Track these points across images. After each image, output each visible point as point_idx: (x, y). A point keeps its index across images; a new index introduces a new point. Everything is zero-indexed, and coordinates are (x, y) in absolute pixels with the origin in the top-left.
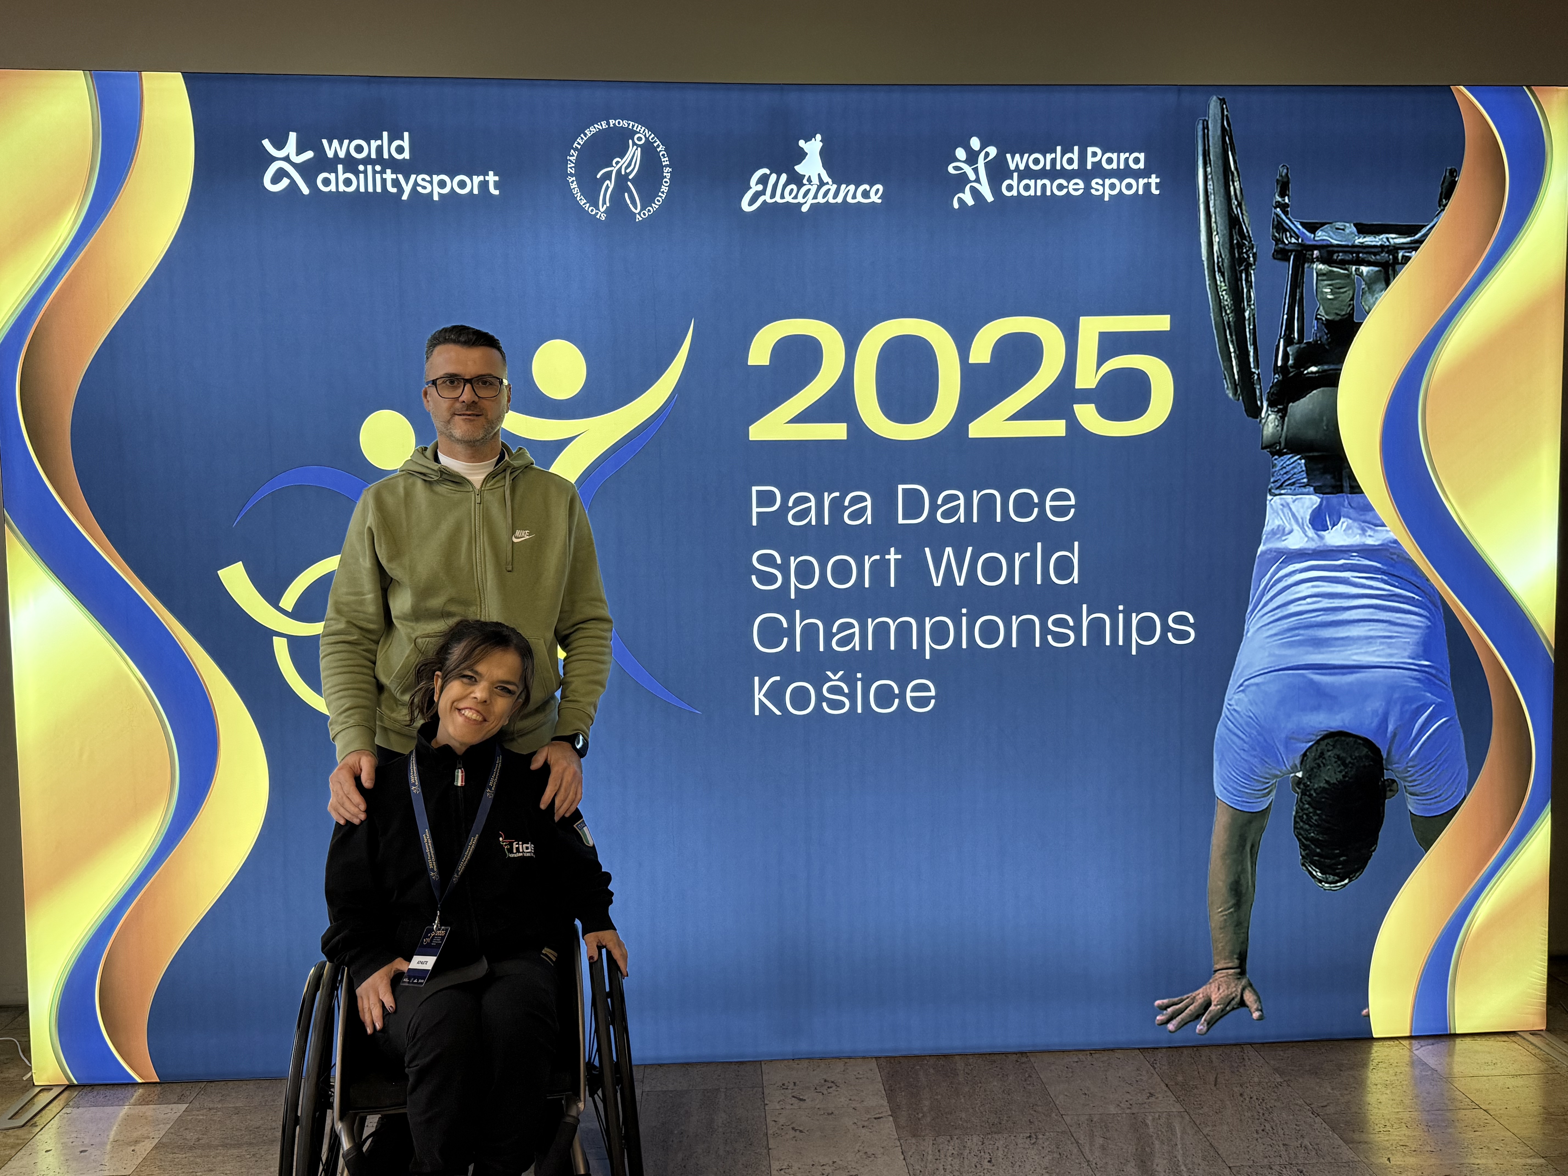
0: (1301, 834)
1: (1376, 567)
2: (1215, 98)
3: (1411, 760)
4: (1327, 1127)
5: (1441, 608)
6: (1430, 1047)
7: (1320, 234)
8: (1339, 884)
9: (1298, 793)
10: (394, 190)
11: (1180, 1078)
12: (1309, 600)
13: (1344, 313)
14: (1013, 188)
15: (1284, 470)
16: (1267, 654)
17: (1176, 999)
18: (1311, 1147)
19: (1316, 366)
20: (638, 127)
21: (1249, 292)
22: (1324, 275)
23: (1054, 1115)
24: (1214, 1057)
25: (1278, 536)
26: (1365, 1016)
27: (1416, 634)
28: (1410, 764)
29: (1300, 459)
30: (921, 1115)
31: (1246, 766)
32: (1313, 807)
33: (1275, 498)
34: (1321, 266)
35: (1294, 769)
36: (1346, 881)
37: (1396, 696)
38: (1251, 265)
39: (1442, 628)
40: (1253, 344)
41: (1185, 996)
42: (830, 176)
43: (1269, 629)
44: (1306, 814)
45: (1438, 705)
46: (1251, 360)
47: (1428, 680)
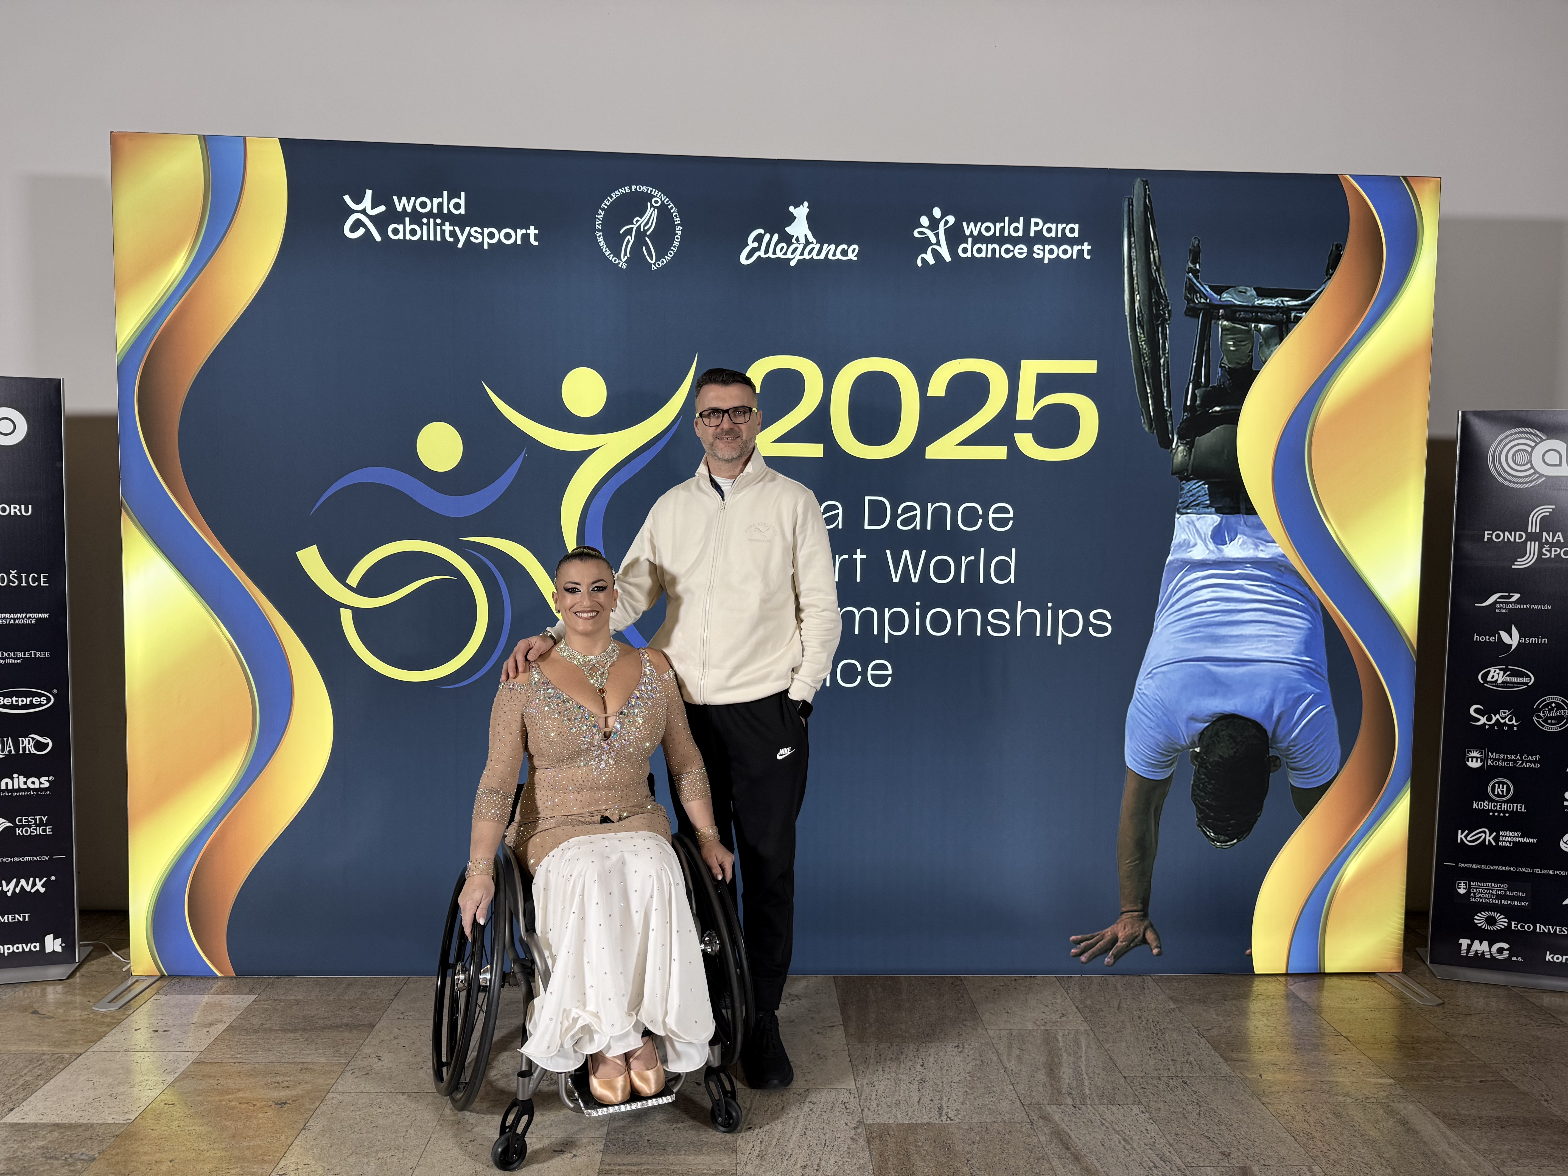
0: (1198, 801)
1: (1267, 577)
2: (1139, 179)
3: (1292, 740)
4: (1210, 1047)
5: (1321, 613)
6: (1302, 983)
7: (1225, 295)
8: (1229, 843)
9: (1196, 766)
10: (451, 240)
11: (1088, 1002)
12: (1209, 603)
13: (1244, 362)
14: (968, 250)
15: (1191, 493)
16: (1172, 647)
17: (1088, 936)
18: (1195, 1063)
19: (1219, 407)
20: (655, 192)
21: (1164, 343)
22: (1228, 330)
23: (979, 1029)
24: (1118, 986)
25: (1184, 548)
26: (1248, 955)
27: (1299, 634)
28: (1292, 744)
29: (1204, 484)
30: (867, 1025)
31: (1152, 741)
32: (1208, 778)
33: (1182, 516)
34: (1225, 323)
35: (1193, 745)
36: (1235, 841)
37: (1281, 685)
38: (1167, 320)
39: (1321, 630)
40: (1167, 387)
41: (1096, 933)
42: (814, 236)
43: (1174, 626)
44: (1202, 783)
45: (1316, 695)
46: (1165, 400)
47: (1309, 674)
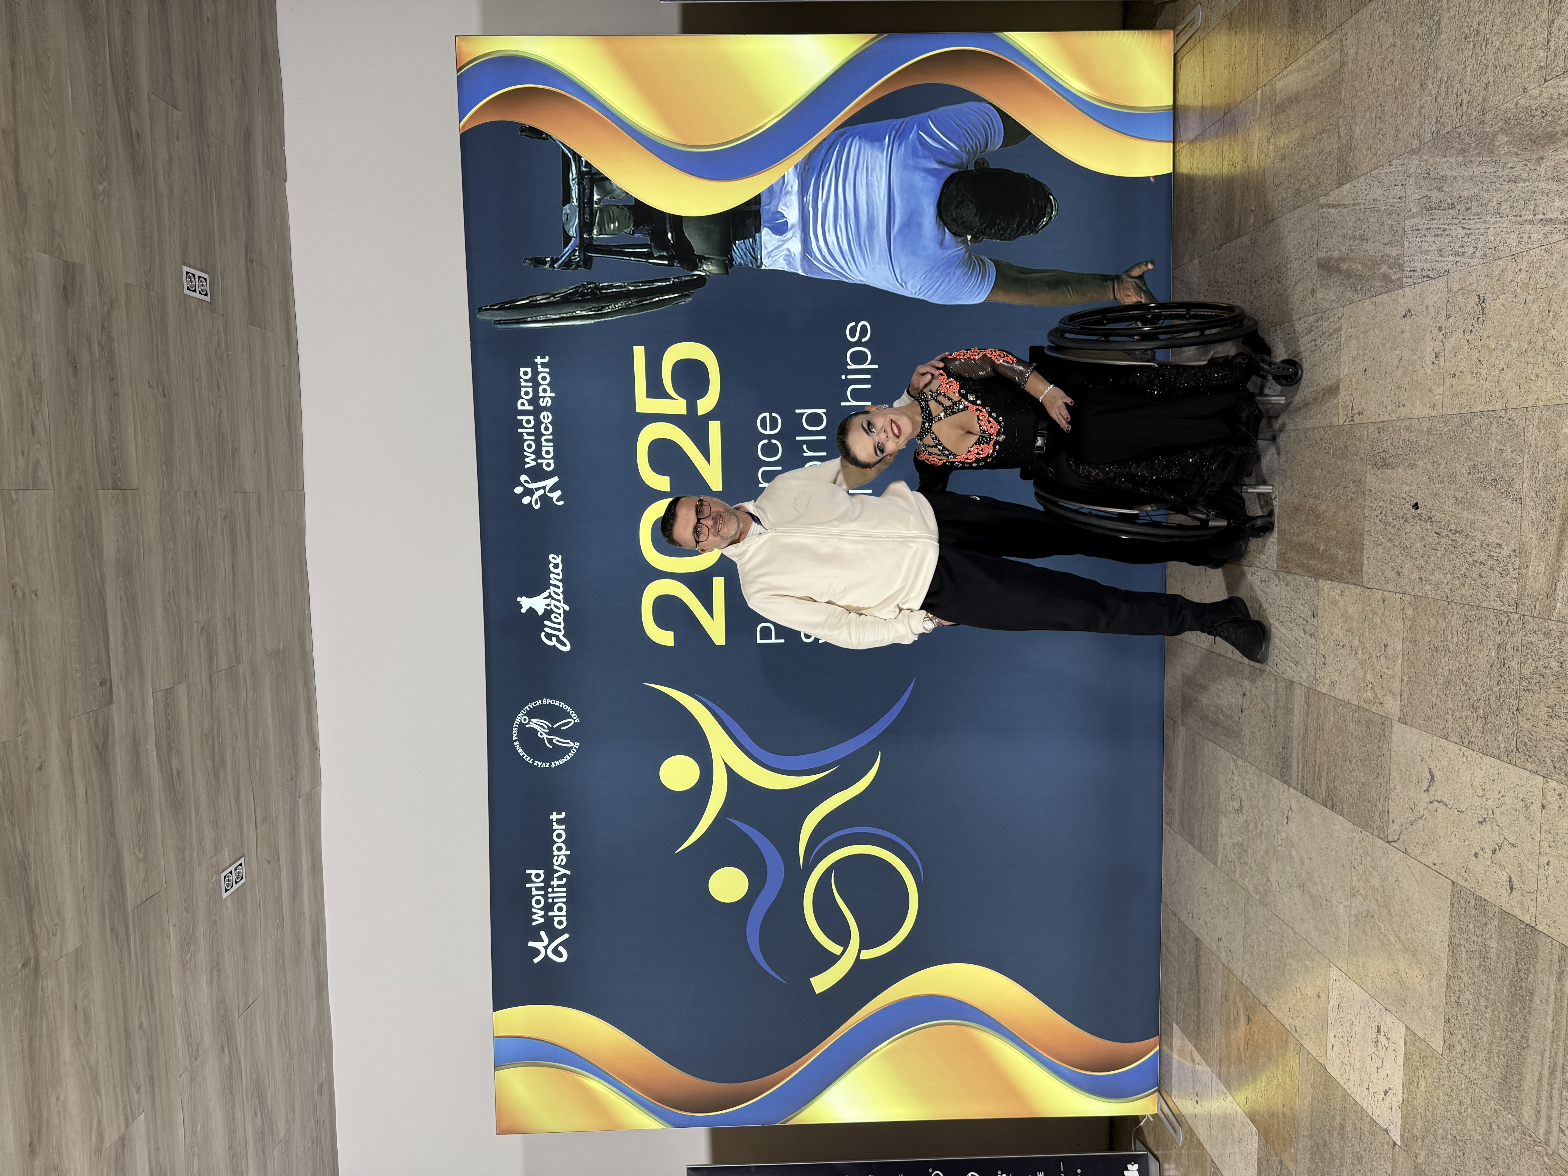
0: (1014, 235)
1: (814, 183)
2: (477, 317)
3: (960, 148)
4: (1229, 244)
5: (845, 128)
8: (1053, 203)
9: (984, 238)
10: (565, 879)
12: (839, 235)
14: (548, 463)
15: (744, 256)
16: (879, 266)
19: (668, 234)
20: (517, 721)
21: (615, 287)
25: (791, 260)
26: (1156, 179)
27: (865, 148)
28: (964, 150)
29: (735, 244)
31: (961, 279)
32: (994, 227)
33: (764, 263)
35: (965, 241)
36: (1051, 197)
37: (911, 162)
38: (596, 286)
39: (861, 127)
40: (653, 283)
42: (544, 591)
43: (860, 265)
44: (999, 231)
45: (919, 128)
46: (664, 284)
47: (900, 136)
